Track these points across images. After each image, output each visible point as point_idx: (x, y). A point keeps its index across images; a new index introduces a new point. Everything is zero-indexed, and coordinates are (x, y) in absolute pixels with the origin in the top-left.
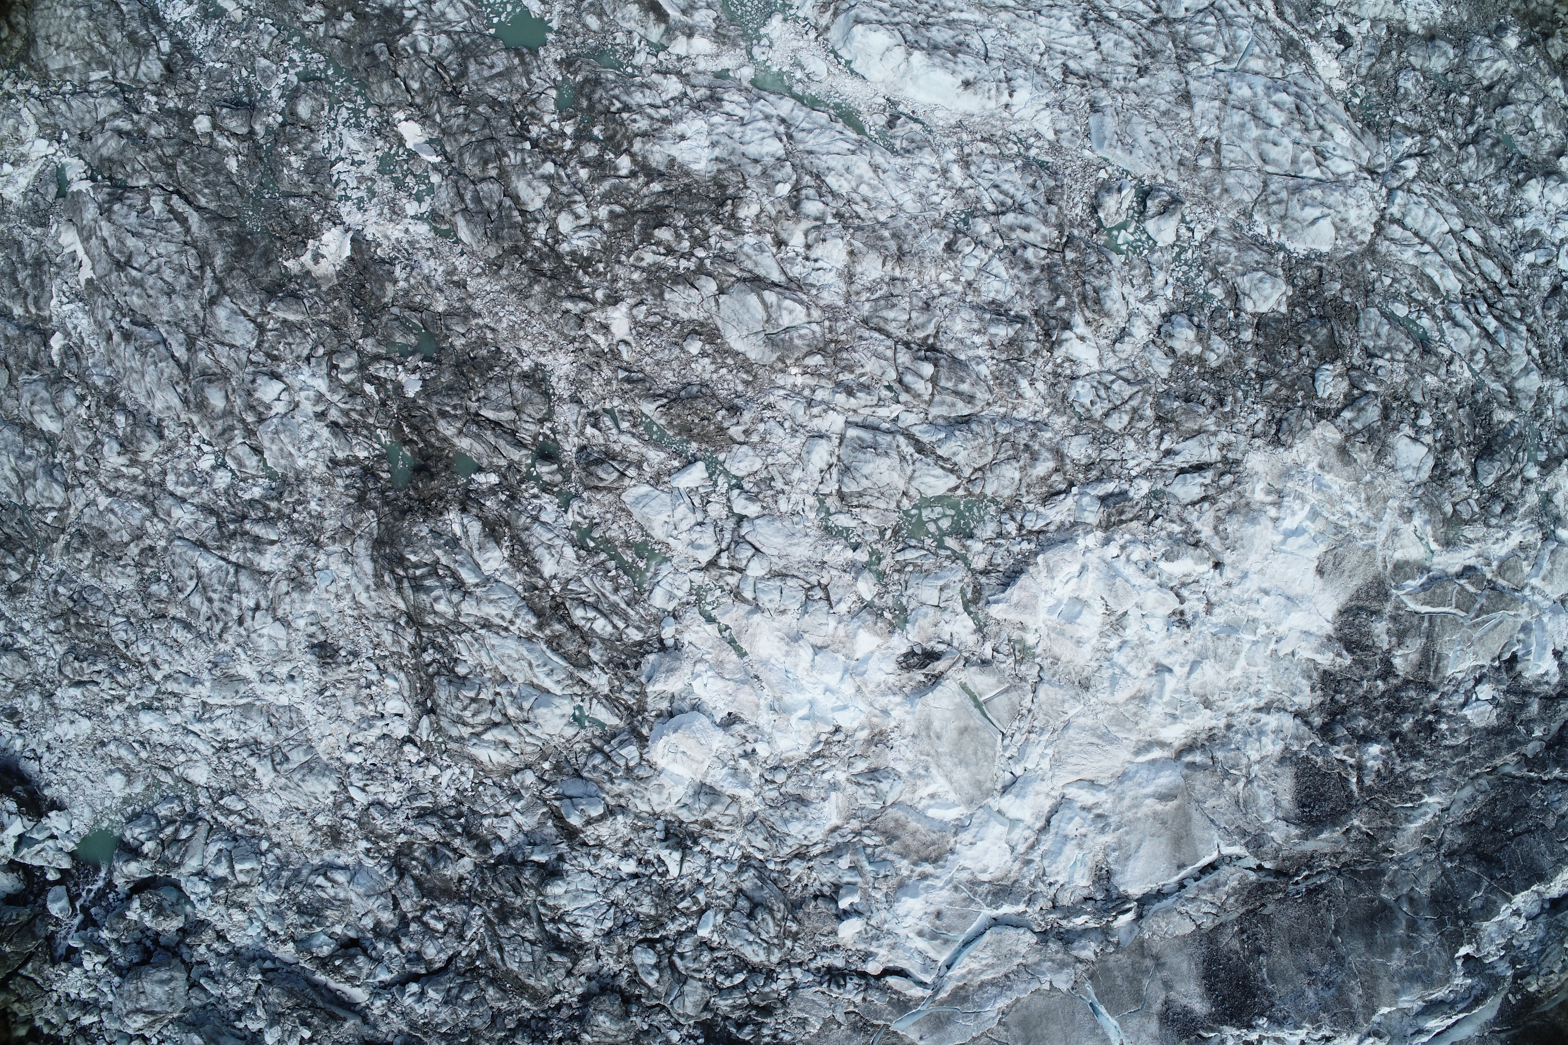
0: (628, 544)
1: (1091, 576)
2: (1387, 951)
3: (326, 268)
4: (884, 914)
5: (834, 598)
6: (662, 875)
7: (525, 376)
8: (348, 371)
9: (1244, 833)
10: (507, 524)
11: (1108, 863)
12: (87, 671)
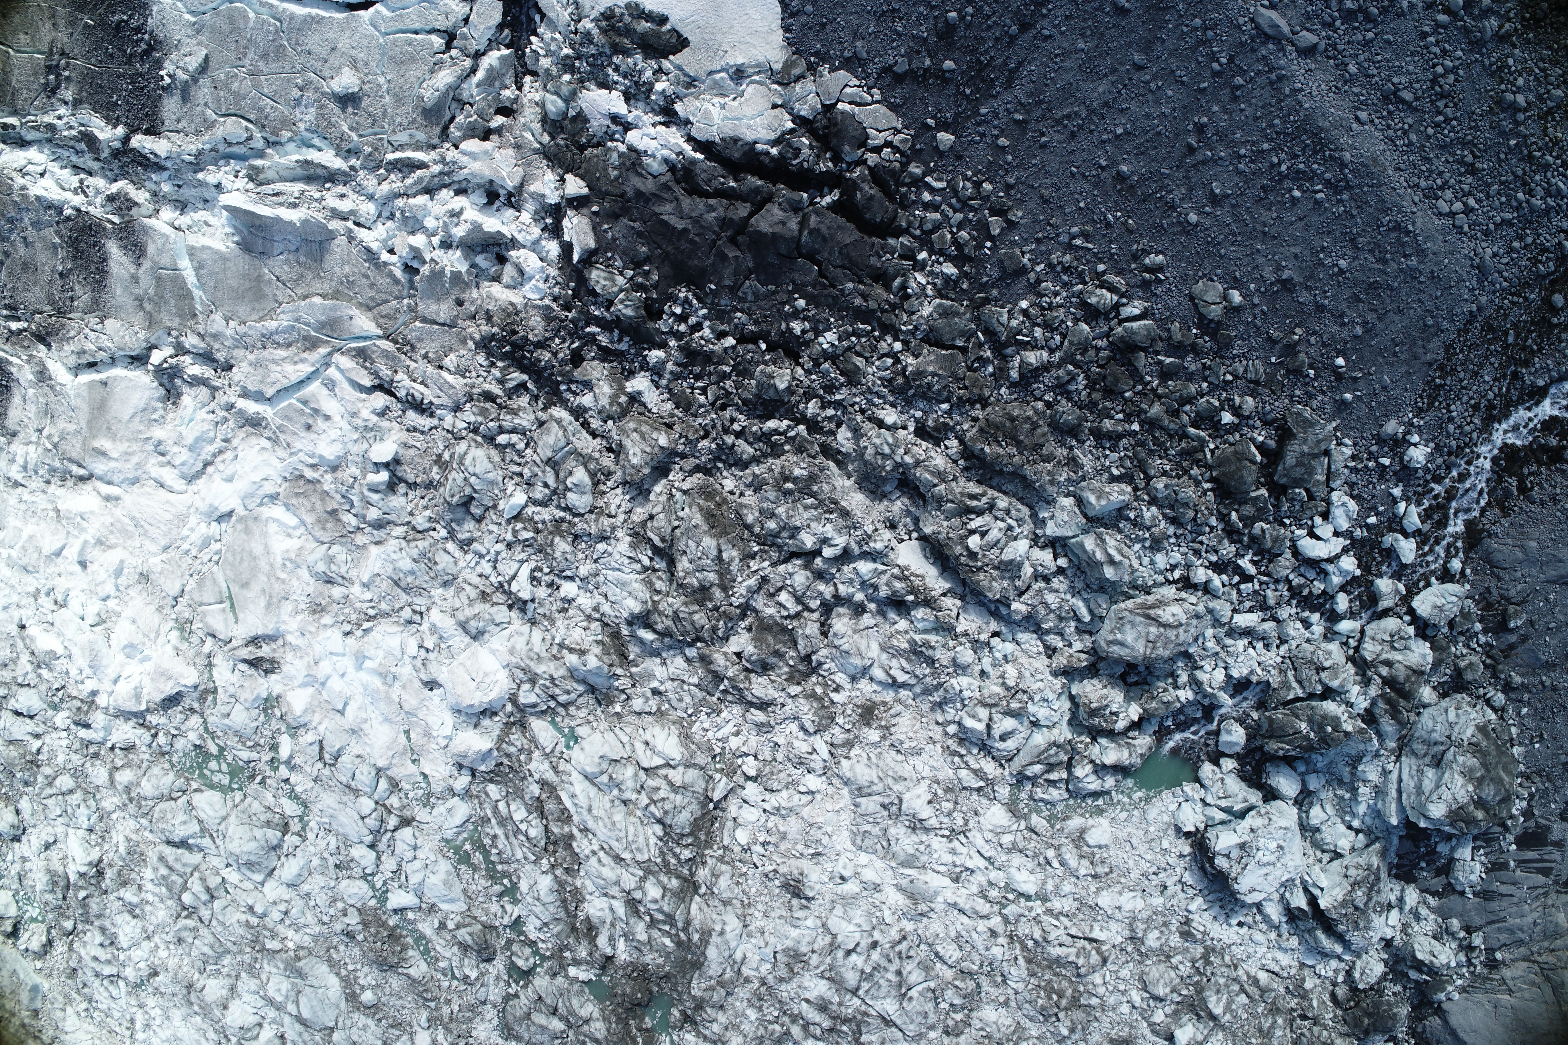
0: (475, 869)
1: (112, 672)
4: (354, 450)
5: (316, 748)
6: (539, 569)
7: (517, 1038)
9: (51, 387)
10: (574, 929)
11: (165, 409)
12: (1073, 951)
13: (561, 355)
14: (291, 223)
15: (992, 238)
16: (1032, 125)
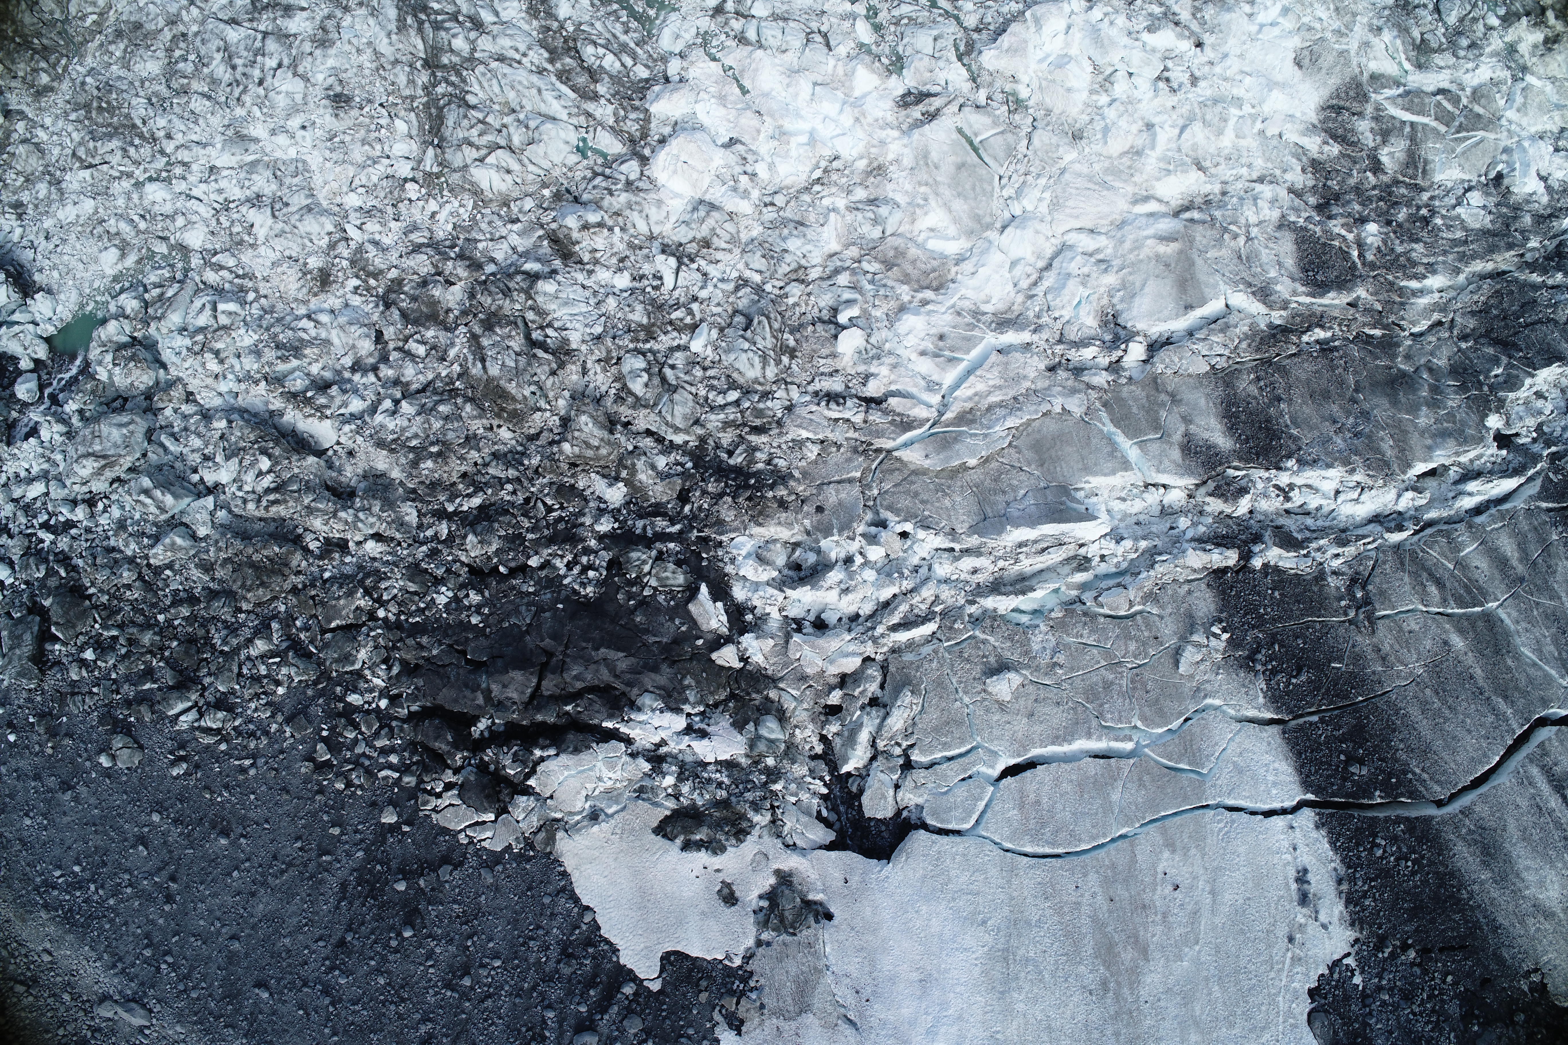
2: (1414, 409)
4: (884, 333)
6: (656, 288)
9: (1250, 285)
11: (1114, 306)
12: (101, 151)
13: (698, 494)
14: (1017, 526)
15: (324, 740)
16: (314, 854)
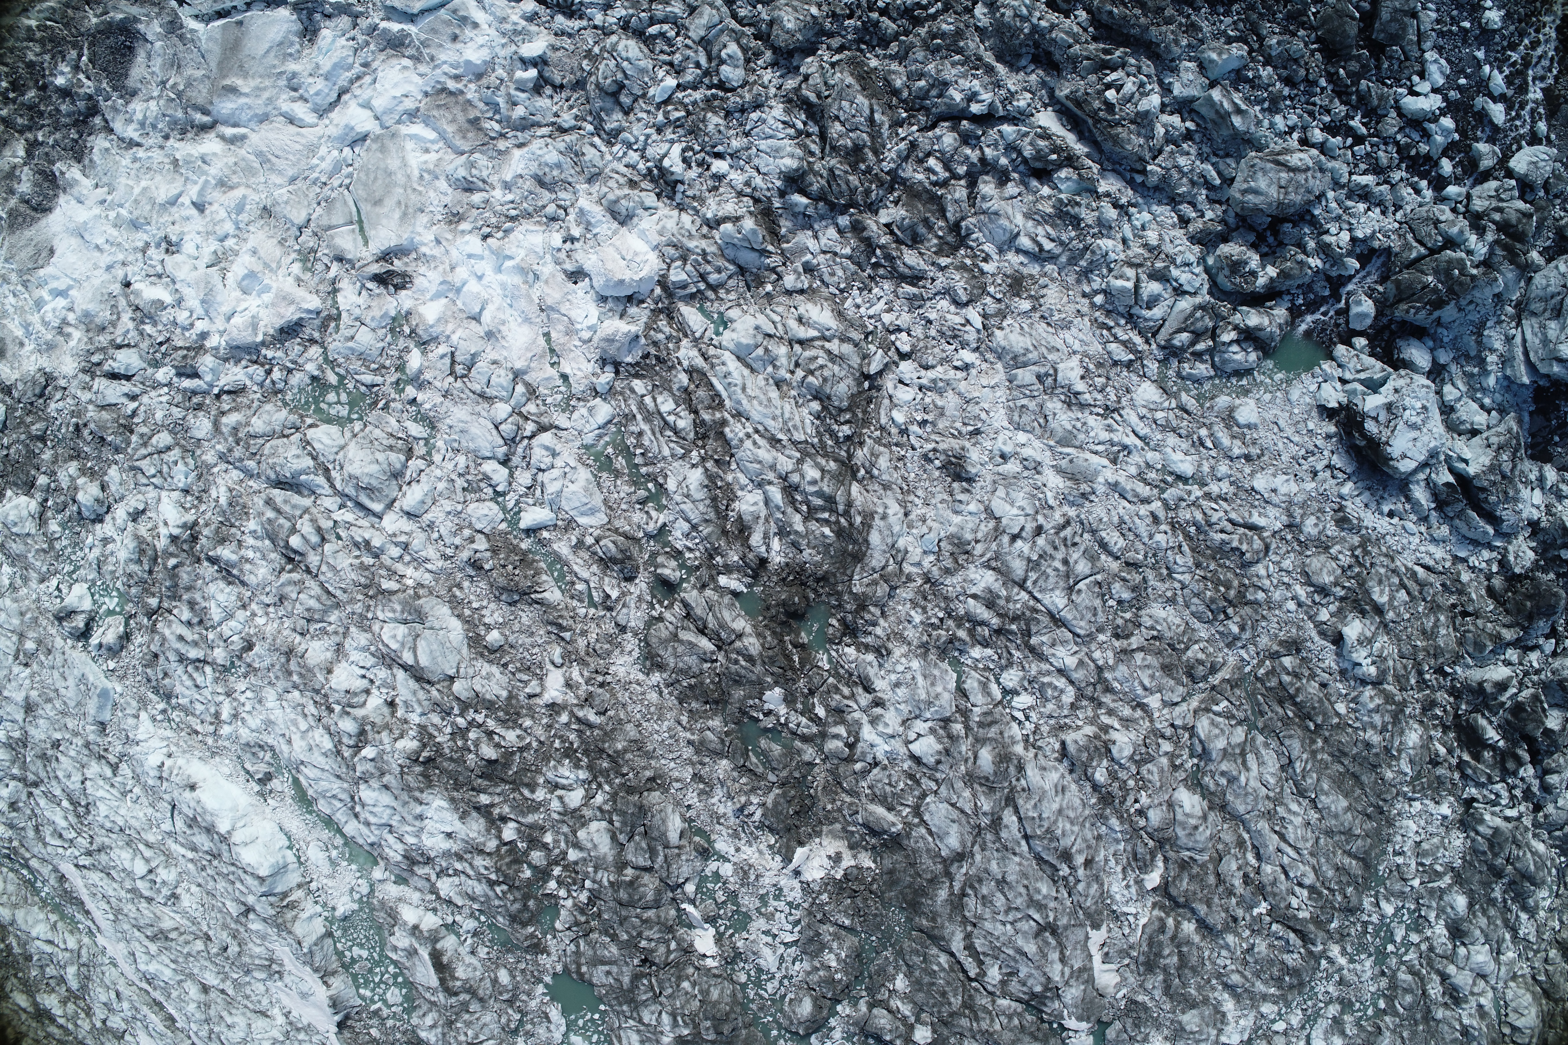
0: (617, 474)
1: (225, 309)
3: (830, 845)
4: (502, 53)
5: (447, 361)
6: (689, 149)
7: (661, 667)
8: (836, 736)
9: (181, 37)
11: (301, 45)
12: (1236, 537)
